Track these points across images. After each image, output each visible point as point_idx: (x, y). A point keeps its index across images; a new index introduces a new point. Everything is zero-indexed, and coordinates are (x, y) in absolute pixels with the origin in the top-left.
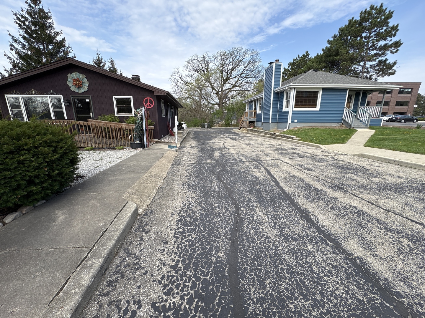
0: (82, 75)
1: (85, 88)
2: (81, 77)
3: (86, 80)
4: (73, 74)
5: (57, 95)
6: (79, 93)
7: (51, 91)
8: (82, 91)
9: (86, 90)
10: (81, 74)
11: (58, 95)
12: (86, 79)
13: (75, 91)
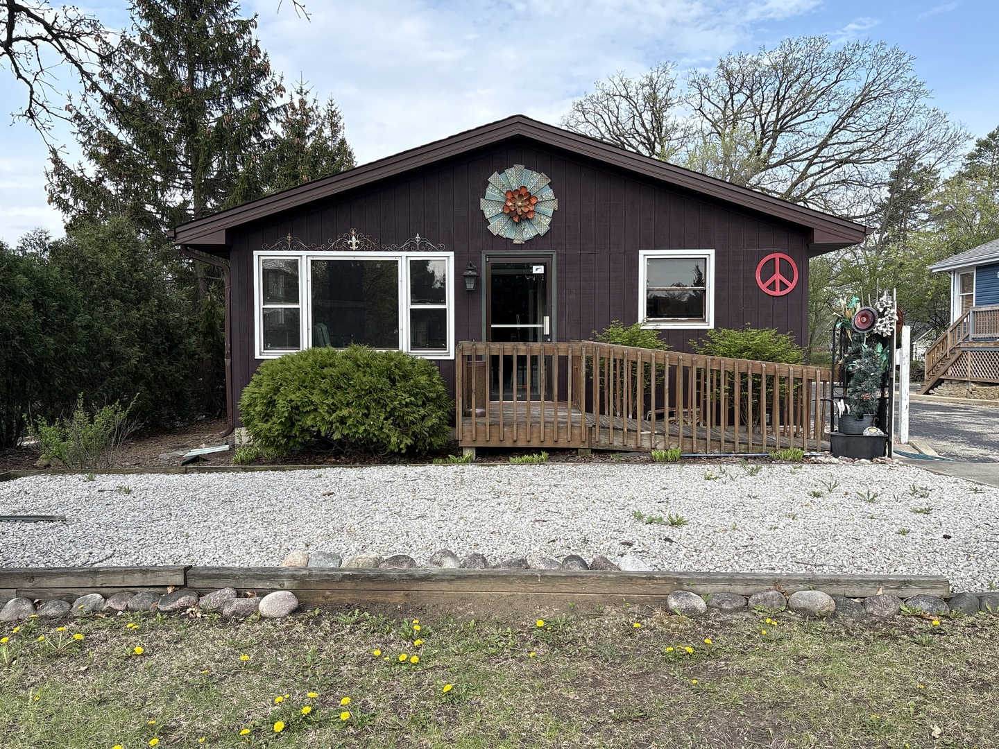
0: (539, 176)
1: (542, 225)
2: (536, 181)
3: (549, 194)
4: (509, 172)
5: (434, 250)
6: (516, 242)
7: (418, 237)
8: (529, 232)
9: (542, 231)
10: (535, 174)
11: (439, 249)
12: (551, 191)
13: (502, 234)
